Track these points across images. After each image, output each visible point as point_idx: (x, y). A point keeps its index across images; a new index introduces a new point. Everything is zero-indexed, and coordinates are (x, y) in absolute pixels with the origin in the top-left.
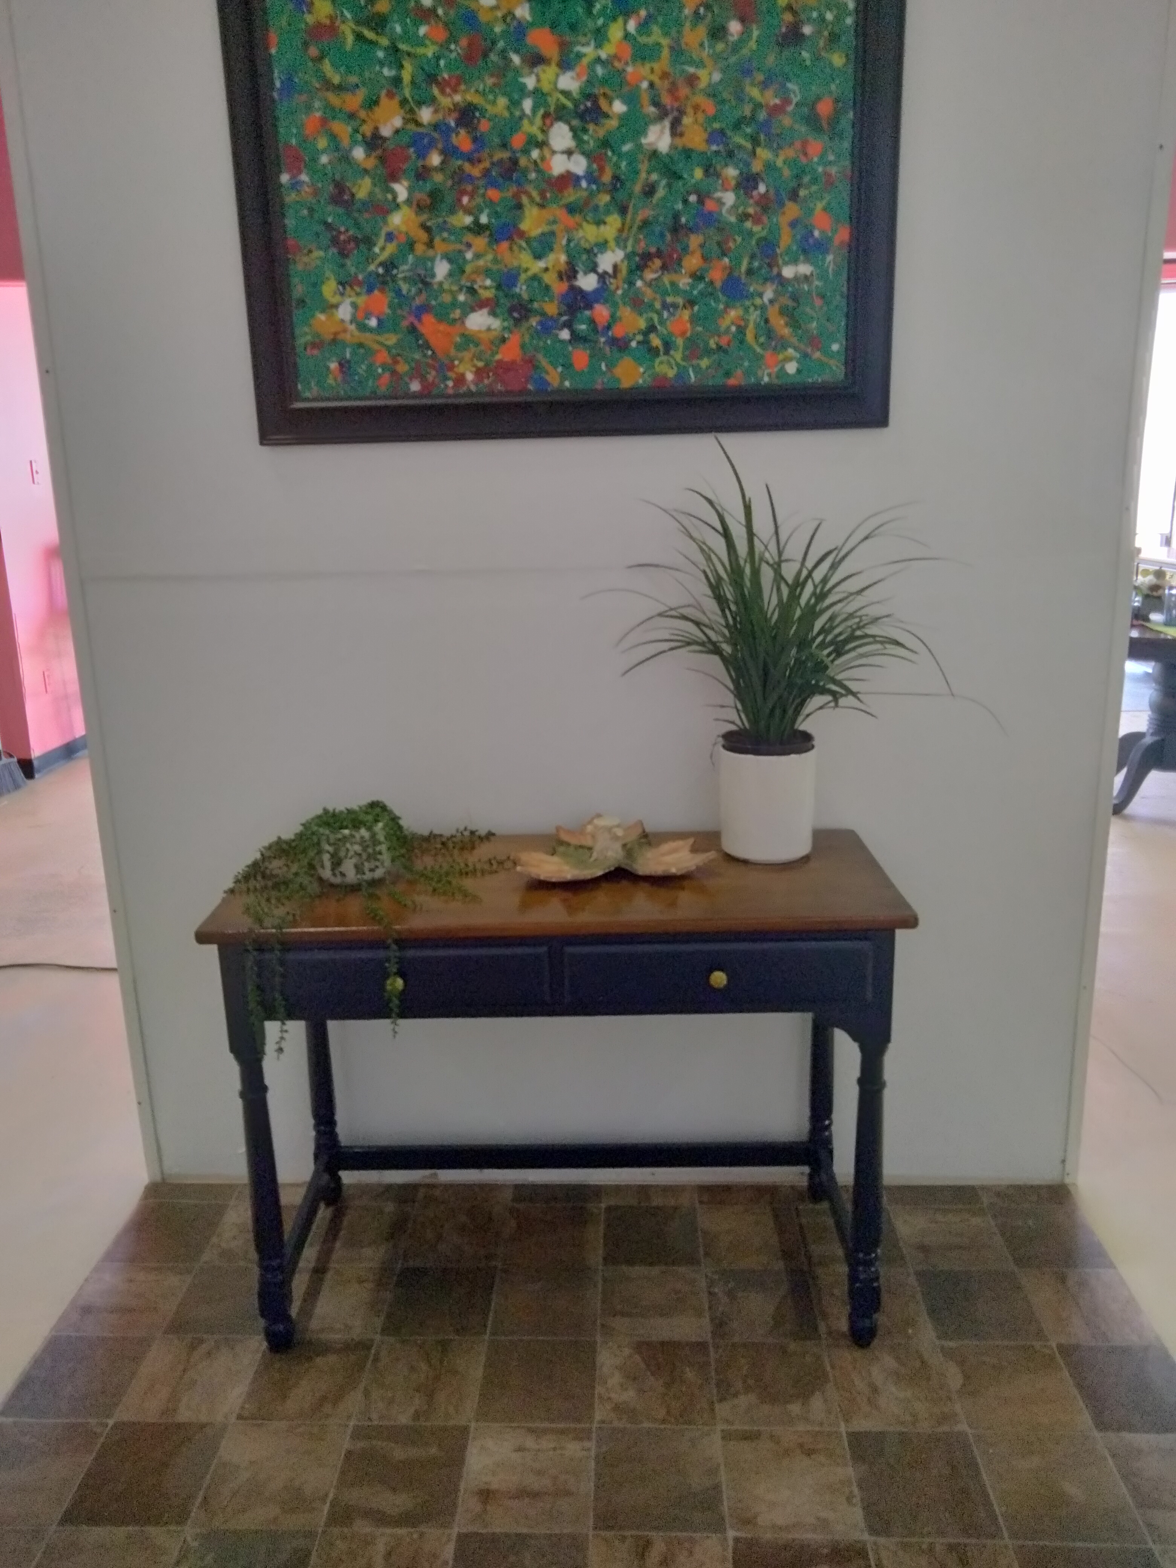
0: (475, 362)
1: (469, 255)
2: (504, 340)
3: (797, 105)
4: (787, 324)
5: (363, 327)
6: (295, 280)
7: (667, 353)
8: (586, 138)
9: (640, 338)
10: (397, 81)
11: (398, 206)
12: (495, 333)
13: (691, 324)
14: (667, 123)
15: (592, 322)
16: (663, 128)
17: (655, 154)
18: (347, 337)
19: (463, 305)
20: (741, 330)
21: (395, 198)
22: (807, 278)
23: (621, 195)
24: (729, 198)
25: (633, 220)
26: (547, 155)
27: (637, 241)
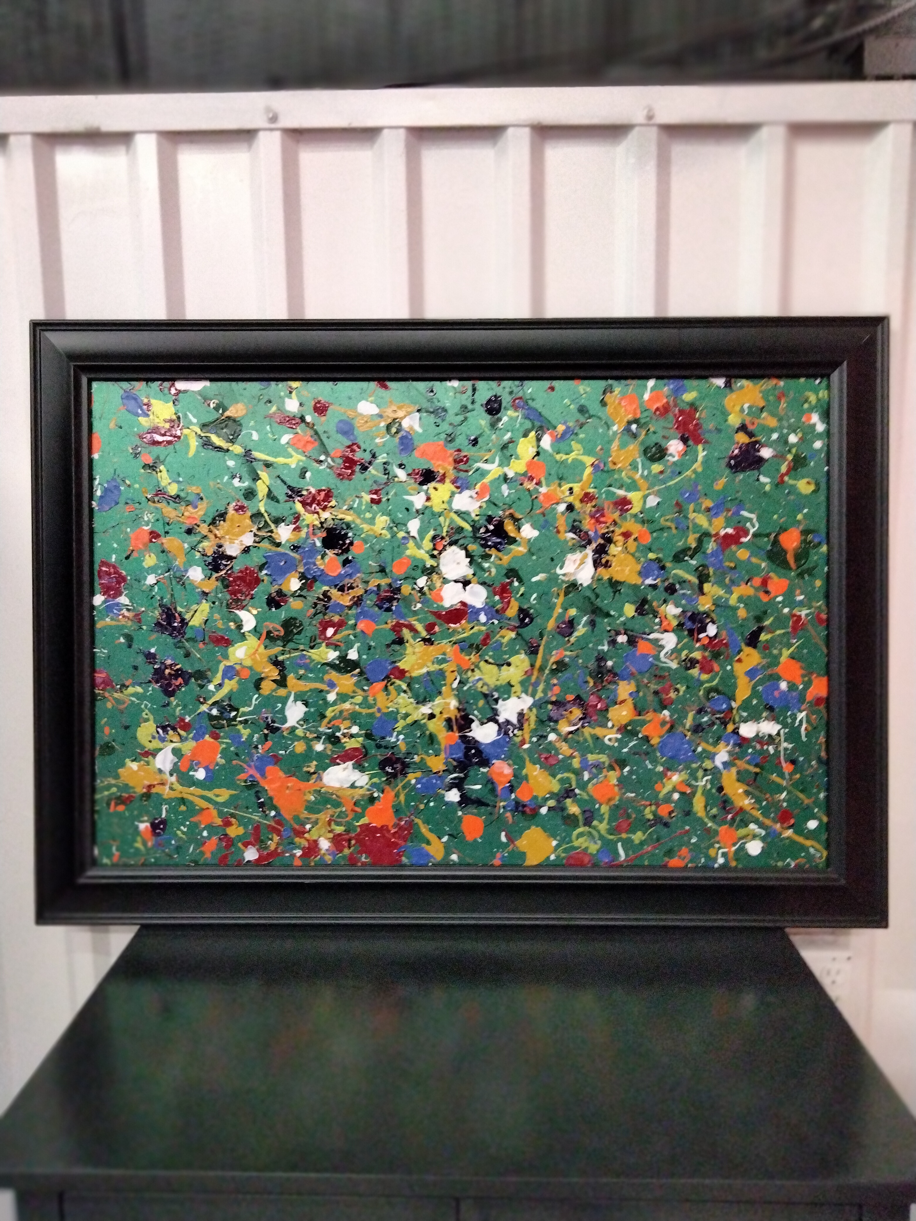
0: (333, 826)
1: (331, 697)
2: (372, 800)
3: (755, 535)
4: (747, 793)
5: (187, 780)
6: (102, 721)
7: (588, 822)
8: (486, 565)
9: (552, 803)
10: (250, 494)
11: (243, 637)
12: (361, 792)
13: (620, 789)
14: (589, 551)
15: (490, 784)
16: (586, 556)
17: (573, 586)
18: (166, 792)
19: (320, 756)
20: (687, 798)
21: (240, 627)
22: (771, 739)
23: (530, 632)
24: (670, 641)
25: (545, 661)
26: (438, 584)
27: (549, 687)
